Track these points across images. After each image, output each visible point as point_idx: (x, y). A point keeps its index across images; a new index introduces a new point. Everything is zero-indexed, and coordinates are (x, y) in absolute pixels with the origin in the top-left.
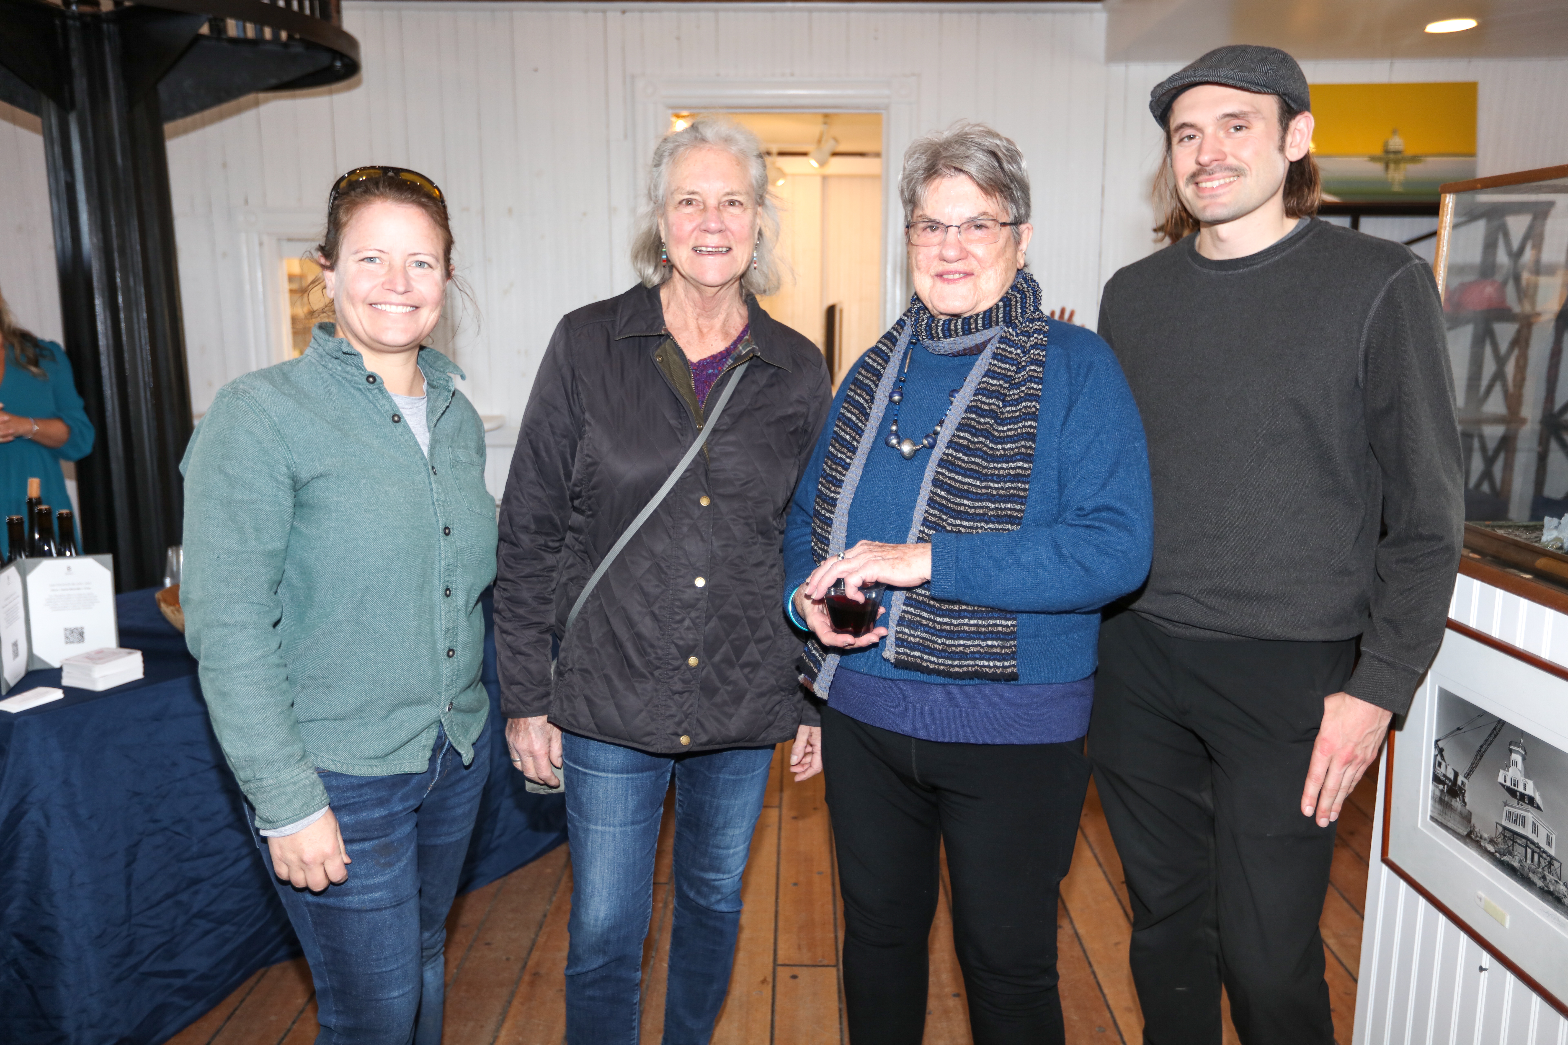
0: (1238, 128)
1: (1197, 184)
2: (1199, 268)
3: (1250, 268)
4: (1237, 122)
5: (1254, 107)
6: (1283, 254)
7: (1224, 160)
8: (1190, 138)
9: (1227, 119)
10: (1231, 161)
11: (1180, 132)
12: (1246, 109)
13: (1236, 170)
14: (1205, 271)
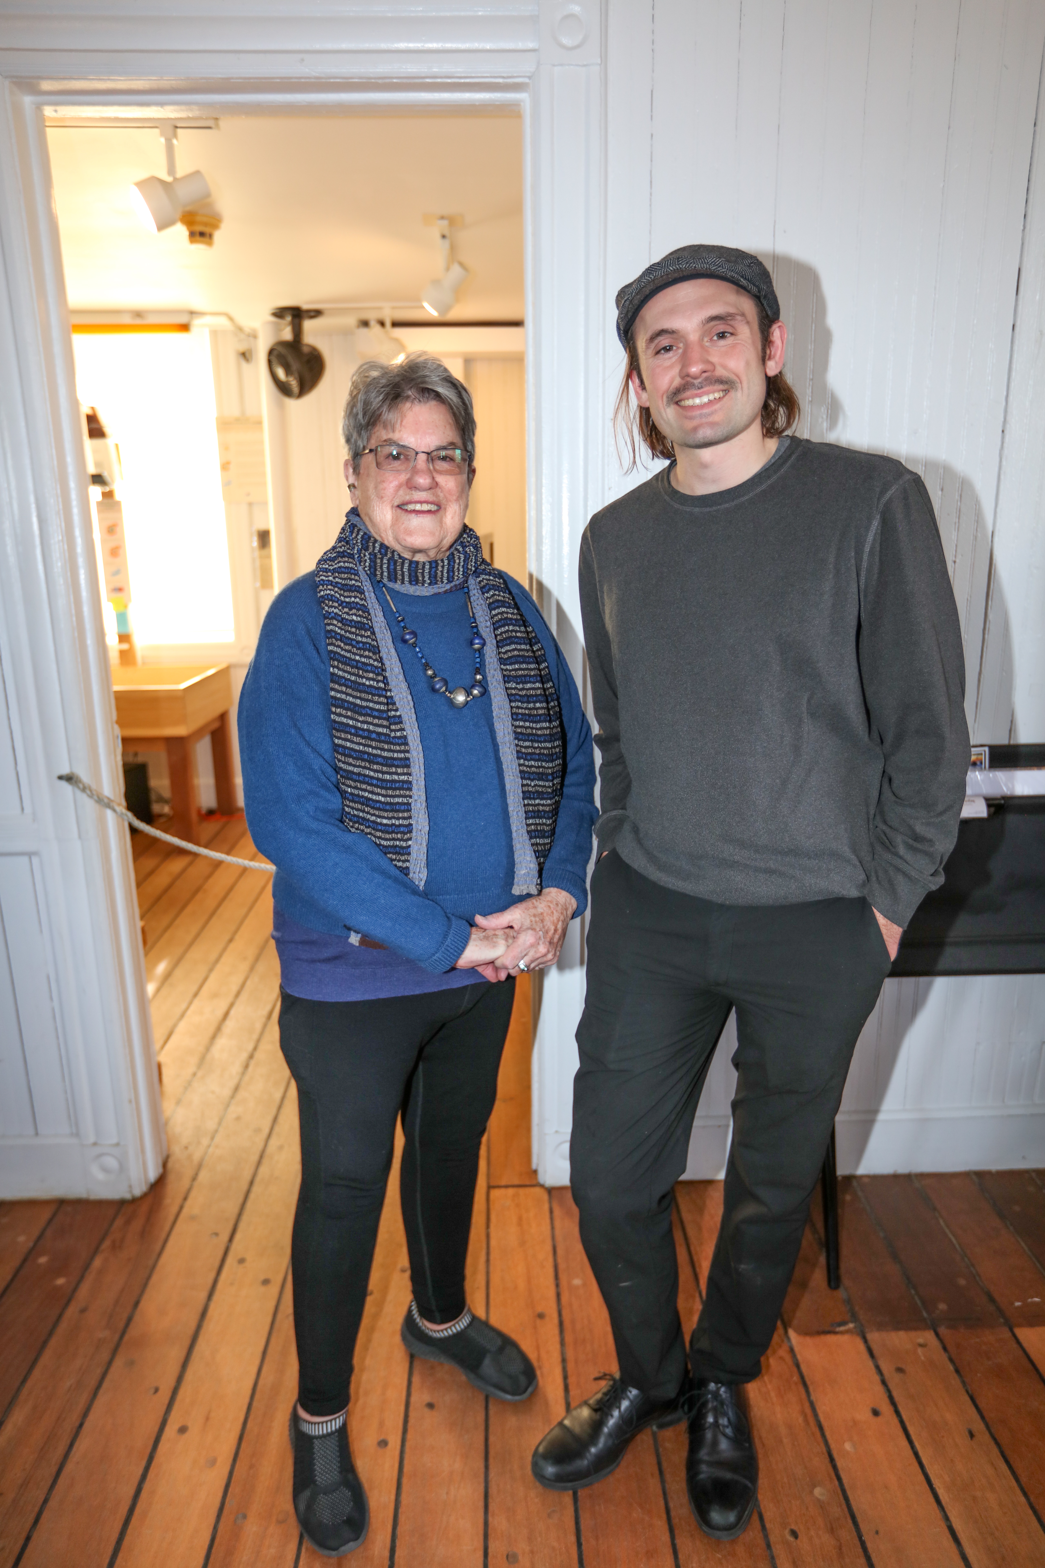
0: (722, 336)
1: (677, 403)
2: (681, 507)
3: (735, 502)
4: (721, 328)
5: (738, 309)
6: (769, 482)
7: (714, 370)
8: (668, 349)
9: (713, 323)
10: (720, 372)
11: (656, 341)
12: (732, 310)
13: (726, 383)
14: (688, 509)
